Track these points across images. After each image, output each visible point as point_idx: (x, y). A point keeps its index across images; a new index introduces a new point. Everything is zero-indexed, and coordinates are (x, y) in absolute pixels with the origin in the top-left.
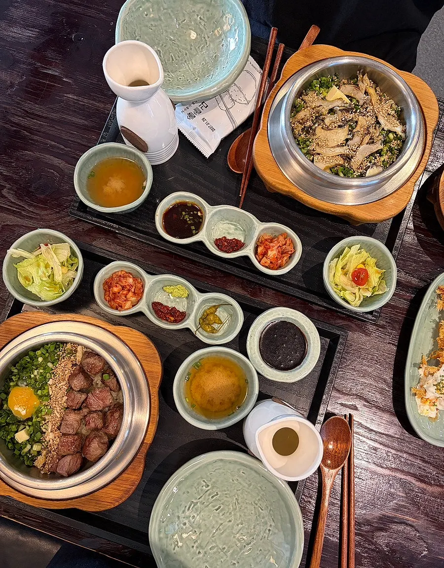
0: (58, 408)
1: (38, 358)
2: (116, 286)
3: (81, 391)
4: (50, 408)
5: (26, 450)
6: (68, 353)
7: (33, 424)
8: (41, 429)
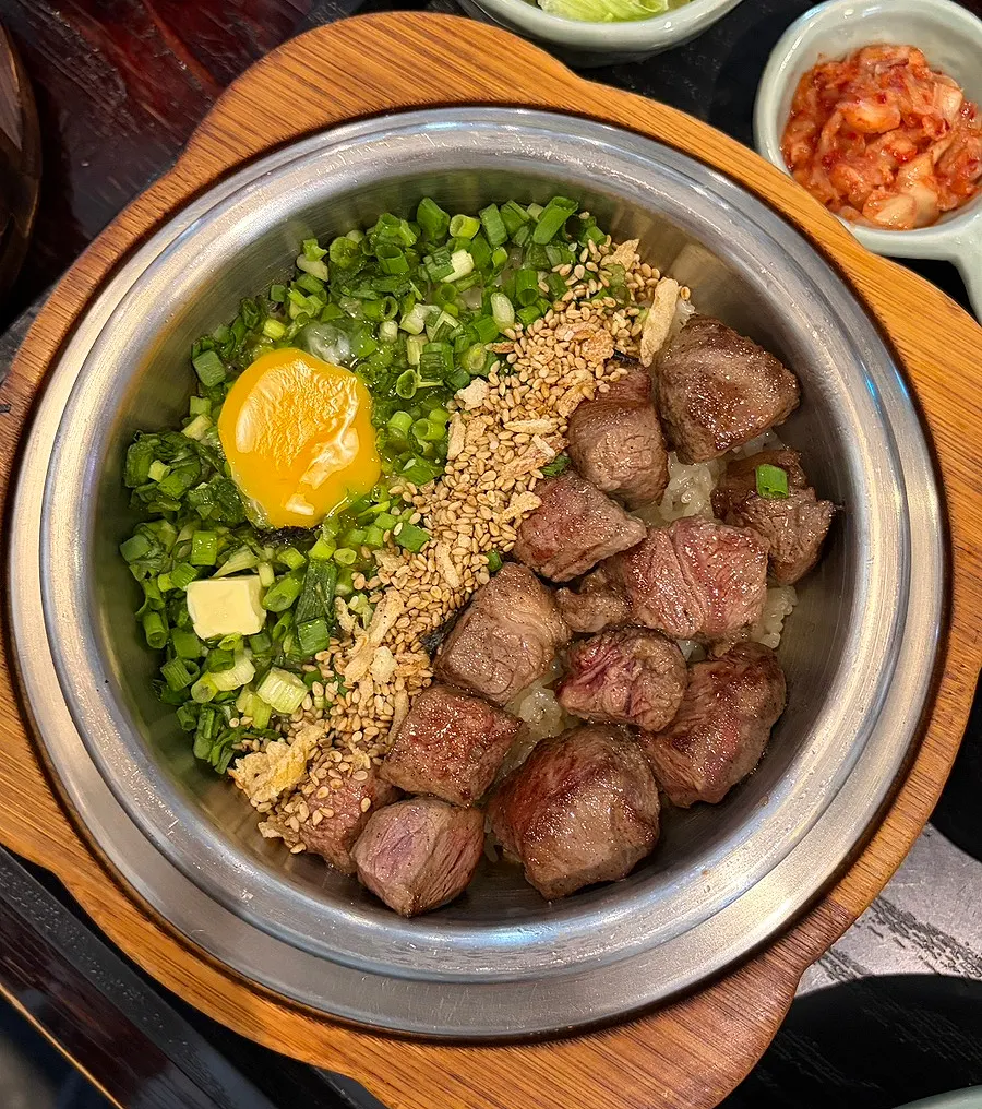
0: (464, 541)
1: (452, 250)
2: (882, 99)
3: (624, 499)
4: (421, 524)
5: (225, 681)
6: (609, 291)
7: (303, 569)
8: (332, 606)
